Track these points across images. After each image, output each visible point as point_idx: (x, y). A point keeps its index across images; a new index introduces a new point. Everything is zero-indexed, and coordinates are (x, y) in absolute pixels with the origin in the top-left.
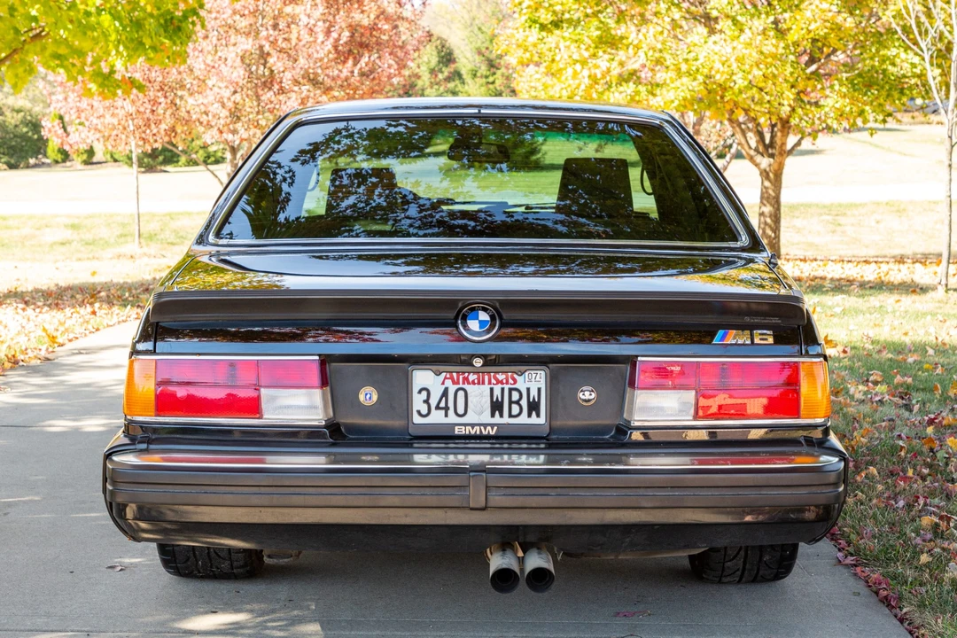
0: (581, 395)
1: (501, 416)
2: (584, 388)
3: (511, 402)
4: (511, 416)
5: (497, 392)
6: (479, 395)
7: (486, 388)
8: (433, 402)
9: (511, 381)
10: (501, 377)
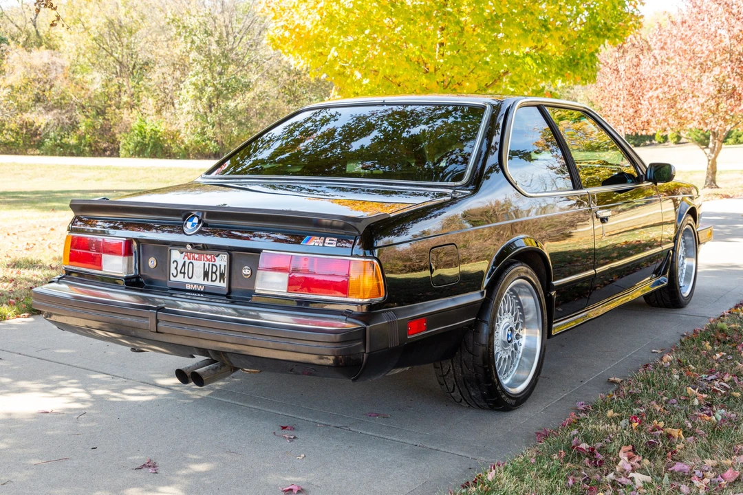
0: (243, 271)
1: (208, 280)
2: (245, 267)
3: (212, 272)
4: (212, 281)
5: (207, 266)
6: (199, 266)
7: (202, 262)
8: (179, 269)
9: (213, 260)
10: (209, 257)
